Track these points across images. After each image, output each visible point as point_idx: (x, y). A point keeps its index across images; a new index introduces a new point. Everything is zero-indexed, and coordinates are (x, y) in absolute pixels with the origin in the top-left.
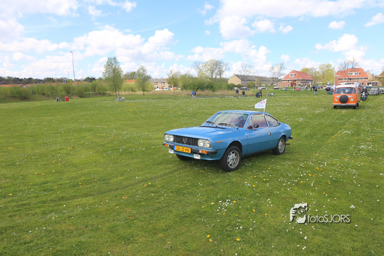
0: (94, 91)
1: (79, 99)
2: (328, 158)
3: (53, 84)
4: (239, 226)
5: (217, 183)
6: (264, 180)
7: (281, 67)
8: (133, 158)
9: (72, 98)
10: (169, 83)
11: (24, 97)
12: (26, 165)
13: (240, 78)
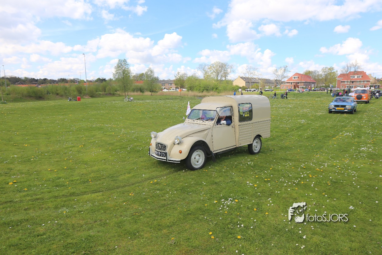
0: (105, 92)
1: (90, 100)
2: (328, 159)
3: (66, 84)
4: (240, 224)
5: (220, 182)
6: (266, 180)
7: (285, 70)
8: (140, 157)
9: (84, 98)
10: (176, 85)
11: (39, 97)
12: (40, 162)
13: (245, 81)
